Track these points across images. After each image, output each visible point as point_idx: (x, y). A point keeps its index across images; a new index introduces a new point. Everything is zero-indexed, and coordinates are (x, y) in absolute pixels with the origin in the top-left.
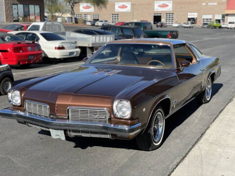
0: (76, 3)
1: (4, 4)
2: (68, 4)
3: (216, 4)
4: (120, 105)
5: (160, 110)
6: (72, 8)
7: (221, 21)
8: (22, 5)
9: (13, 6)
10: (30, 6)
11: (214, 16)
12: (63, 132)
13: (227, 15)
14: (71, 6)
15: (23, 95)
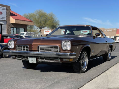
0: (42, 28)
1: (7, 27)
2: (38, 28)
3: (111, 31)
4: (65, 44)
5: (85, 52)
6: (40, 30)
7: (114, 39)
8: (16, 28)
9: (12, 28)
10: (20, 28)
11: (110, 37)
12: (35, 58)
13: (117, 36)
14: (40, 29)
15: (15, 43)
